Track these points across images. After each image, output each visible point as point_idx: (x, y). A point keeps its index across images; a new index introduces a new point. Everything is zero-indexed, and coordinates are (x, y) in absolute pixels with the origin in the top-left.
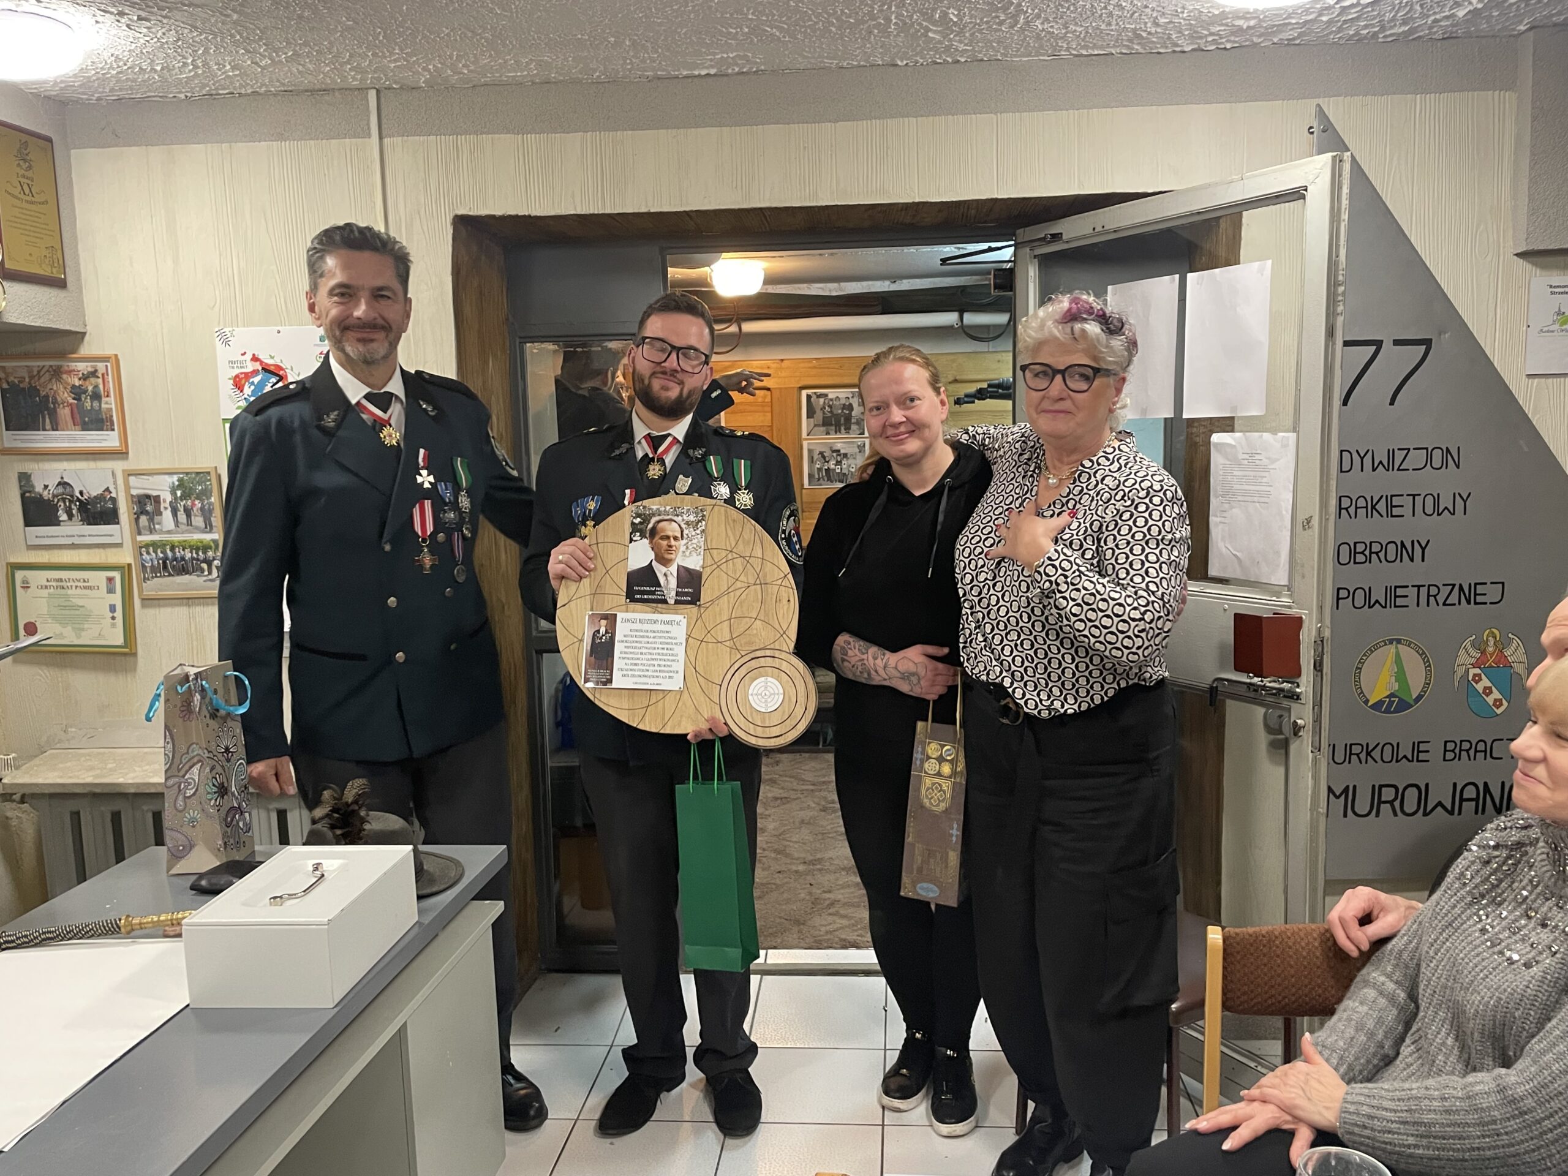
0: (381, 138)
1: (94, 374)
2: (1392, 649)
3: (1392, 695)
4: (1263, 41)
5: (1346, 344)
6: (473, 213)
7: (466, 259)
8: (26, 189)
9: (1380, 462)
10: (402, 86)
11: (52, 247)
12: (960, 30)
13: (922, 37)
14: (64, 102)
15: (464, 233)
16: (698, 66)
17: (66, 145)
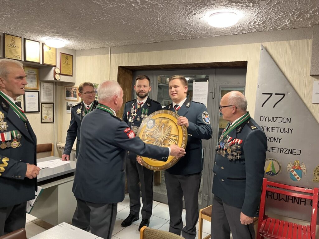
0: (110, 54)
1: (75, 89)
2: (271, 161)
3: (270, 171)
4: (251, 32)
5: (263, 94)
6: (121, 66)
7: (121, 73)
8: (66, 62)
9: (270, 120)
10: (113, 46)
11: (70, 71)
12: (186, 33)
13: (181, 35)
14: (76, 50)
15: (121, 69)
16: (151, 41)
17: (76, 56)
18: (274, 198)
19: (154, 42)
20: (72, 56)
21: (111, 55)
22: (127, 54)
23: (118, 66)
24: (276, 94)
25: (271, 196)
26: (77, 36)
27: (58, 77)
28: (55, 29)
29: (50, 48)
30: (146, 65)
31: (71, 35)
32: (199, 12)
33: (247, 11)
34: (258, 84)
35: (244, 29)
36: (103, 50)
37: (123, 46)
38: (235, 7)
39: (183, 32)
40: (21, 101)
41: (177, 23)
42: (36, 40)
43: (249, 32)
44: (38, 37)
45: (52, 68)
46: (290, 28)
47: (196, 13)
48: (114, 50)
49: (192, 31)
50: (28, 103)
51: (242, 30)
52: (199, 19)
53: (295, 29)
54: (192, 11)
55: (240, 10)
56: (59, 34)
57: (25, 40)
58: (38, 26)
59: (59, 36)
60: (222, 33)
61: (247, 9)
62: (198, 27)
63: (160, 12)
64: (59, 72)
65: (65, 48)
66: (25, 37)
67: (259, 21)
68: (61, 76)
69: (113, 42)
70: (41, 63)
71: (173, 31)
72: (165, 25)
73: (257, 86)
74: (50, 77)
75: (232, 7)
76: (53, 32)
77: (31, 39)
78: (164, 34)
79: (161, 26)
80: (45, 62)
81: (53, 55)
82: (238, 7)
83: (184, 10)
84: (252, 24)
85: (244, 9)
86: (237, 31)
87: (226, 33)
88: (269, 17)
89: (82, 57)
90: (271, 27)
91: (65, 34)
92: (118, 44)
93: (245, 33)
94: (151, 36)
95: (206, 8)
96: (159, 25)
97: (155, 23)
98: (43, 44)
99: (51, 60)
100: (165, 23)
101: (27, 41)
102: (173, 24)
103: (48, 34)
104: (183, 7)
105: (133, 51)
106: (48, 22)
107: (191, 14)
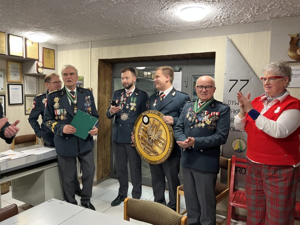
2: (239, 140)
3: (238, 149)
4: (218, 26)
5: (230, 80)
6: (101, 59)
7: (102, 65)
8: (49, 57)
9: (237, 103)
10: (93, 41)
11: (53, 64)
12: (160, 27)
13: (155, 29)
14: (57, 45)
15: (101, 61)
16: (128, 36)
17: (57, 51)
18: (242, 173)
19: (131, 36)
20: (54, 50)
21: (92, 49)
22: (106, 48)
23: (98, 59)
24: (241, 80)
25: (239, 171)
26: (59, 31)
27: (40, 70)
28: (38, 24)
29: (33, 43)
30: (124, 57)
31: (53, 30)
32: (171, 7)
33: (213, 6)
34: (225, 72)
35: (211, 24)
36: (84, 44)
37: (102, 40)
38: (203, 2)
39: (158, 26)
40: (5, 94)
41: (152, 17)
42: (19, 36)
43: (216, 25)
44: (21, 32)
45: (35, 61)
46: (251, 21)
47: (169, 8)
48: (94, 44)
49: (165, 25)
50: (12, 95)
51: (210, 24)
52: (172, 13)
53: (256, 23)
54: (165, 6)
55: (207, 5)
56: (41, 29)
57: (9, 35)
58: (21, 22)
59: (41, 31)
60: (192, 27)
61: (214, 4)
62: (171, 21)
63: (136, 7)
64: (42, 66)
65: (47, 43)
66: (9, 33)
67: (225, 15)
68: (44, 69)
69: (93, 37)
70: (24, 57)
71: (149, 25)
72: (141, 19)
73: (224, 74)
74: (34, 70)
75: (200, 2)
76: (36, 27)
77: (14, 34)
78: (140, 28)
79: (137, 21)
80: (28, 56)
81: (36, 49)
82: (206, 3)
83: (157, 5)
84: (218, 18)
85: (210, 4)
86: (205, 25)
87: (196, 27)
88: (233, 11)
89: (64, 51)
90: (235, 21)
91: (47, 29)
92: (98, 38)
93: (212, 27)
94: (128, 30)
95: (178, 3)
96: (136, 20)
97: (132, 17)
98: (26, 39)
99: (34, 54)
100: (141, 17)
101: (10, 36)
102: (148, 18)
103: (31, 29)
104: (157, 2)
105: (112, 45)
106: (32, 17)
107: (164, 9)
